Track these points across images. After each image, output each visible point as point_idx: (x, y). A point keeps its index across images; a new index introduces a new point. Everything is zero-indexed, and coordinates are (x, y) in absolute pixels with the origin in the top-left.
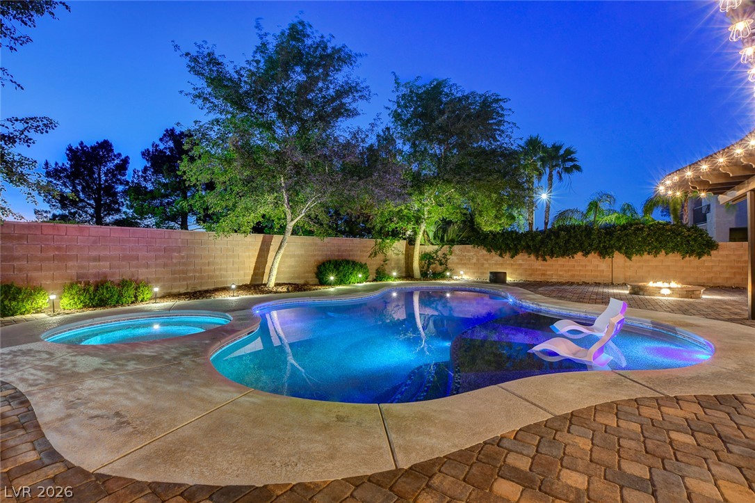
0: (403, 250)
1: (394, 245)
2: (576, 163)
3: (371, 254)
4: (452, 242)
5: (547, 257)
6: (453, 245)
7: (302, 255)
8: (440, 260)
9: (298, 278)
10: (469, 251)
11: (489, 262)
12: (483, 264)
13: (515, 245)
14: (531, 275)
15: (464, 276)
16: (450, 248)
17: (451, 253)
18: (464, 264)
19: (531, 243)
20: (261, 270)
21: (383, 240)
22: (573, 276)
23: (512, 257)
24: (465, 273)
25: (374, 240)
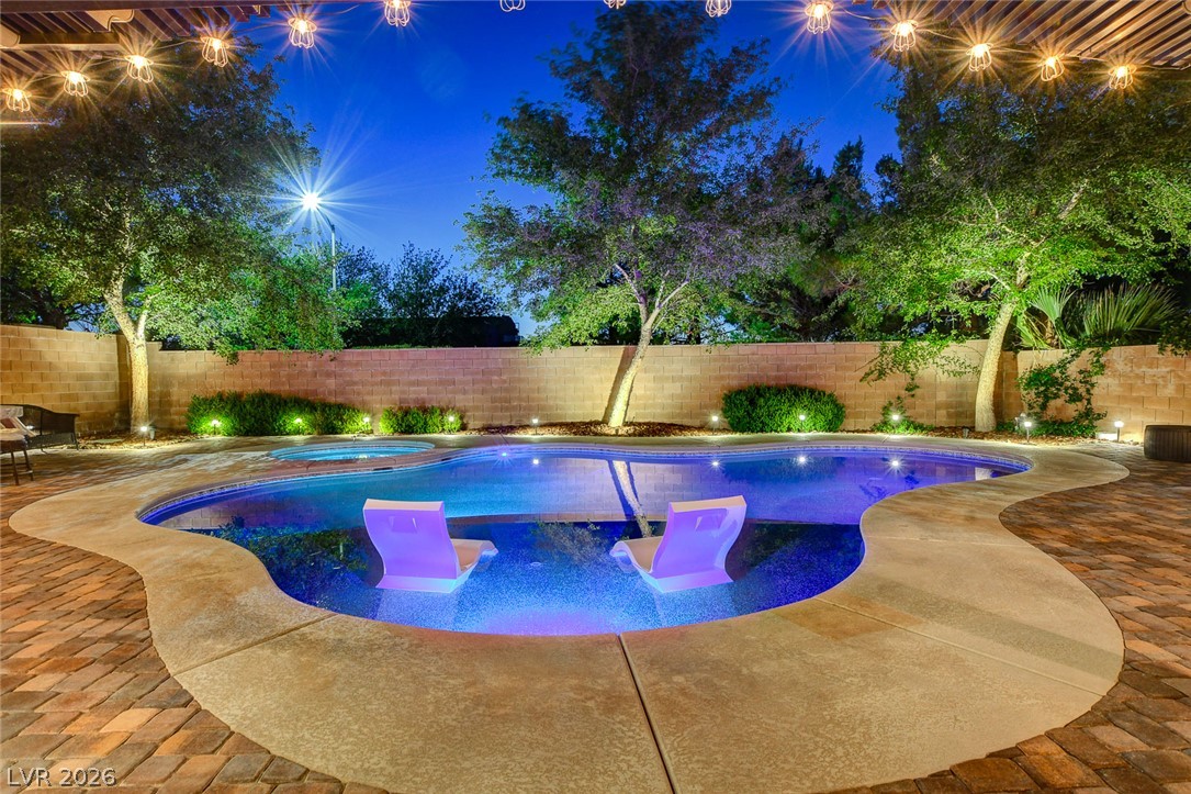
1: (945, 352)
3: (867, 374)
4: (1104, 339)
6: (1107, 348)
8: (1074, 389)
10: (1152, 364)
16: (1102, 354)
17: (1103, 367)
21: (906, 343)
25: (879, 343)
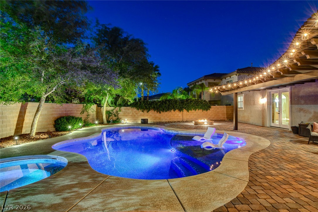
0: (95, 109)
1: (91, 107)
2: (159, 72)
3: (81, 112)
4: (120, 105)
5: (161, 112)
6: (121, 107)
7: (46, 114)
8: (114, 114)
9: (44, 128)
10: (129, 110)
11: (138, 114)
12: (135, 116)
13: (149, 107)
14: (155, 119)
15: (126, 122)
16: (120, 108)
17: (120, 110)
18: (127, 116)
19: (155, 106)
20: (21, 125)
21: (87, 105)
22: (170, 119)
23: (148, 112)
24: (127, 120)
25: (83, 104)
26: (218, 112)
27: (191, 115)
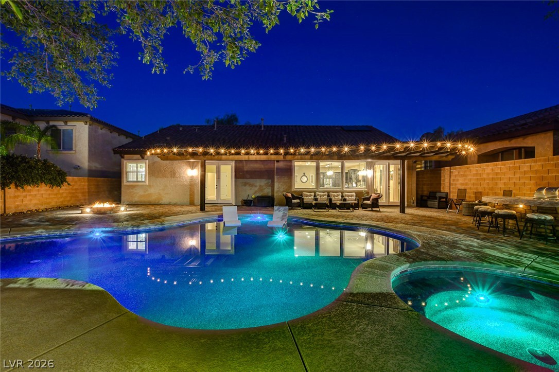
26: (76, 189)
27: (25, 197)
